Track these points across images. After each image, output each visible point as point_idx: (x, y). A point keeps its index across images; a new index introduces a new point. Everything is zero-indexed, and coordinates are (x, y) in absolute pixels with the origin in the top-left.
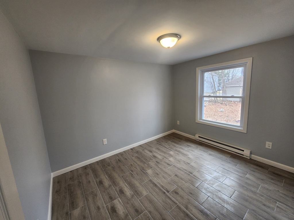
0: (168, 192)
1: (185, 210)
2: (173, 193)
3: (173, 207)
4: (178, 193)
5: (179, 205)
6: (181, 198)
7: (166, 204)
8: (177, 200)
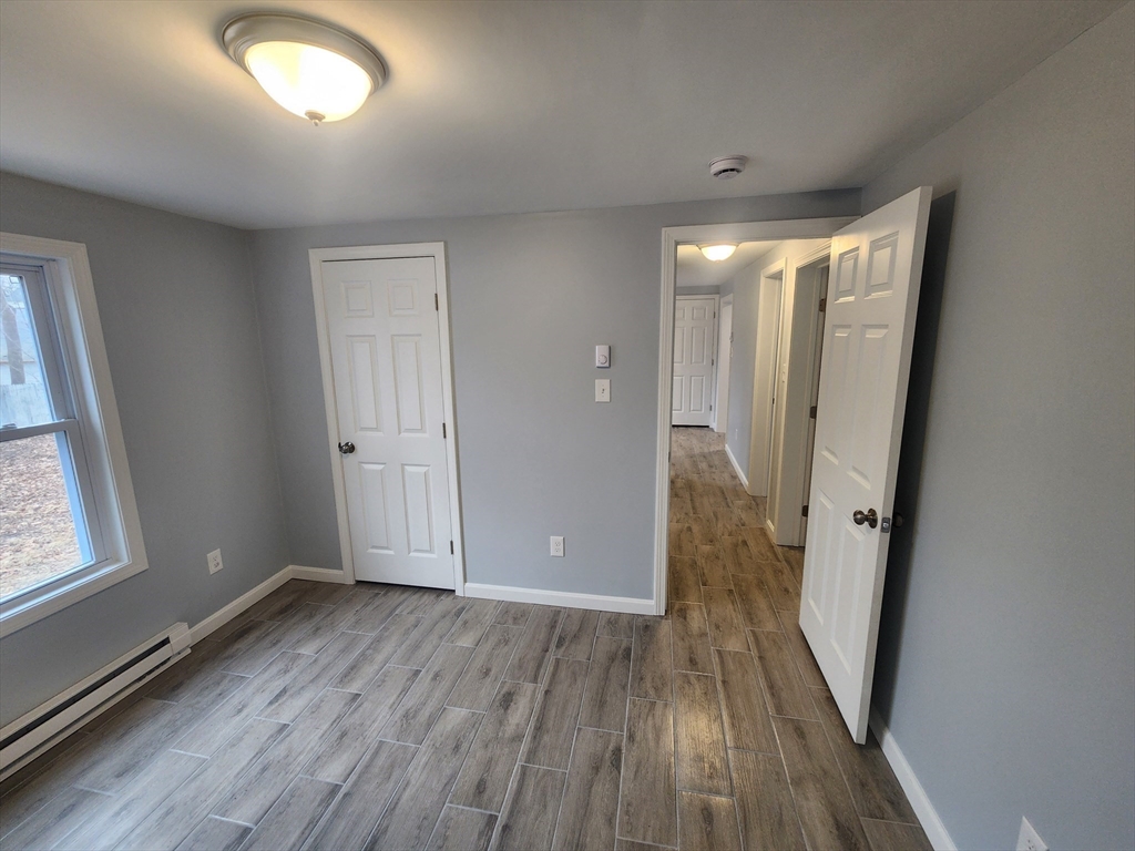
0: (492, 819)
1: (527, 740)
2: (490, 800)
3: (541, 771)
4: (476, 783)
5: (524, 759)
6: (492, 768)
7: (549, 794)
8: (510, 772)
